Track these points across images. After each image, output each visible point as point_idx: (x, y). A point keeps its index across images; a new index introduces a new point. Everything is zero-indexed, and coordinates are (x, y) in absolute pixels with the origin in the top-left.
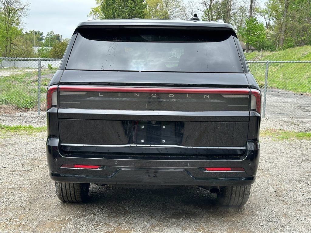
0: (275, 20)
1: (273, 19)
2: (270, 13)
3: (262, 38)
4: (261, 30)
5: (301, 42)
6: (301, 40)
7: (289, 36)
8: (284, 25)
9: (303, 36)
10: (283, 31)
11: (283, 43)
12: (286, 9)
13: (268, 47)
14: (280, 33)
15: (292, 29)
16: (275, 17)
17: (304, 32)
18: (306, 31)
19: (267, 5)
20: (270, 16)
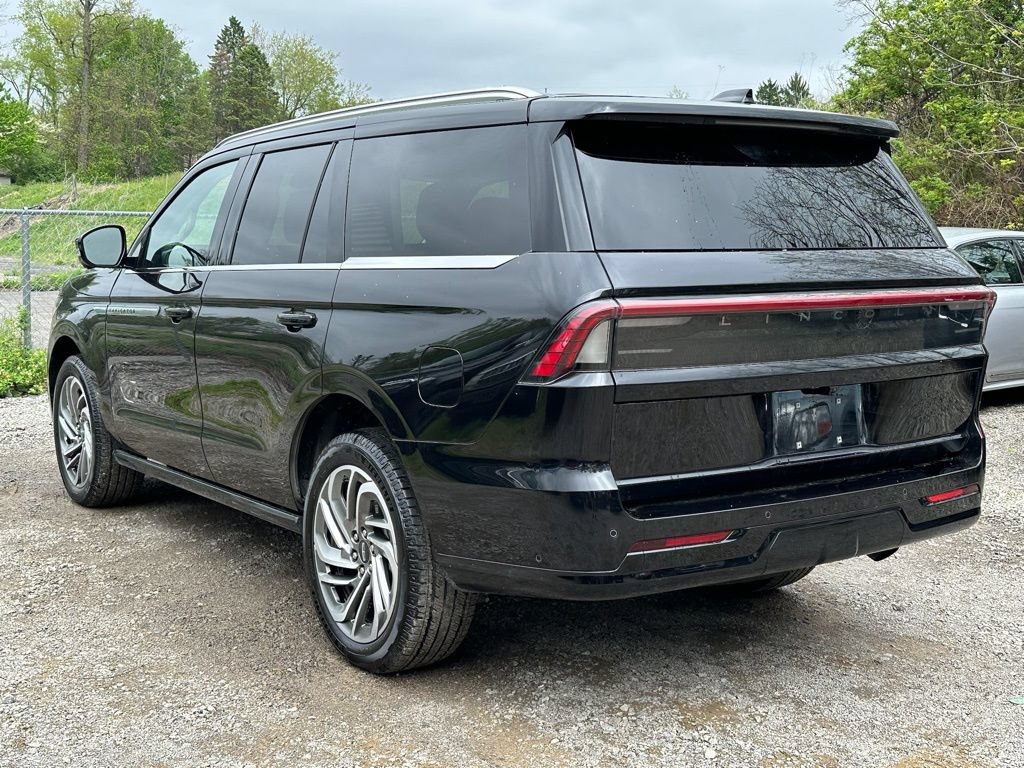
0: (43, 92)
1: (39, 91)
2: (29, 71)
3: (28, 143)
4: (23, 118)
5: (138, 159)
6: (138, 152)
7: (104, 140)
8: (85, 110)
9: (142, 141)
10: (84, 125)
11: (88, 160)
12: (87, 65)
13: (47, 170)
14: (77, 130)
15: (109, 121)
16: (44, 84)
17: (142, 132)
18: (149, 129)
19: (18, 47)
20: (30, 80)
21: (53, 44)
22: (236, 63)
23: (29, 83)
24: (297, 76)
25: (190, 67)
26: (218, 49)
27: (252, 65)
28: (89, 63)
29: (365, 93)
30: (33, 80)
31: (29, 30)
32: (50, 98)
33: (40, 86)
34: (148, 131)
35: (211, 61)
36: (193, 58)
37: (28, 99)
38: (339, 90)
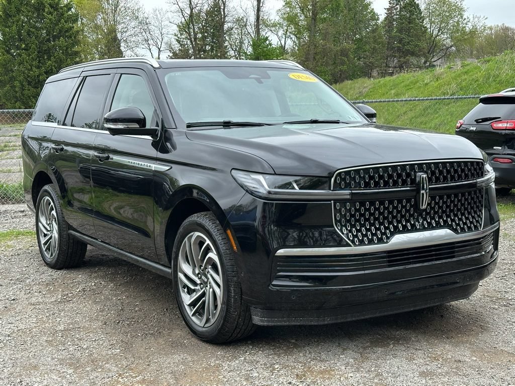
0: (293, 39)
1: (291, 38)
2: (286, 28)
5: (341, 74)
6: (341, 70)
7: (322, 65)
8: (312, 47)
9: (343, 63)
10: (311, 57)
12: (313, 21)
15: (325, 53)
16: (294, 35)
17: (343, 58)
18: (347, 56)
19: (280, 14)
20: (286, 33)
21: (299, 10)
22: (400, 11)
23: (285, 34)
24: (439, 15)
25: (374, 17)
26: (390, 4)
27: (410, 11)
28: (315, 20)
29: (483, 22)
30: (288, 33)
31: (286, 4)
32: (297, 42)
33: (292, 36)
34: (347, 58)
35: (386, 11)
36: (376, 11)
37: (285, 44)
38: (465, 22)
